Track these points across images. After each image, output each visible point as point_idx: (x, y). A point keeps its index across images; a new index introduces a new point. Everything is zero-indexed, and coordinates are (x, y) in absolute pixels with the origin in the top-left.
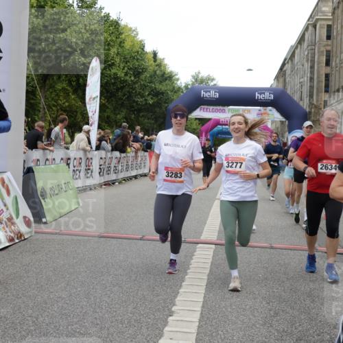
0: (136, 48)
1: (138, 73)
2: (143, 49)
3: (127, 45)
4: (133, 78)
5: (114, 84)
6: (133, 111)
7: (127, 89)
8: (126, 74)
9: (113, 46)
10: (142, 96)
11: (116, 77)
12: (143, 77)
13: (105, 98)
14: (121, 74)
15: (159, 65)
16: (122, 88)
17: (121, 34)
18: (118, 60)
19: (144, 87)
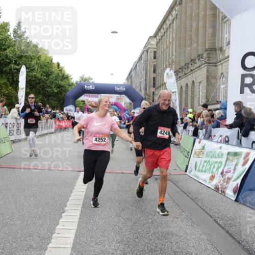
0: (48, 60)
1: (48, 75)
2: (51, 61)
3: (42, 59)
4: (45, 78)
5: (34, 81)
6: (46, 97)
7: (42, 84)
8: (42, 75)
9: (34, 59)
10: (51, 88)
11: (35, 77)
12: (51, 77)
13: (30, 88)
14: (38, 75)
15: (61, 70)
16: (39, 83)
17: (38, 52)
18: (36, 67)
19: (52, 83)
